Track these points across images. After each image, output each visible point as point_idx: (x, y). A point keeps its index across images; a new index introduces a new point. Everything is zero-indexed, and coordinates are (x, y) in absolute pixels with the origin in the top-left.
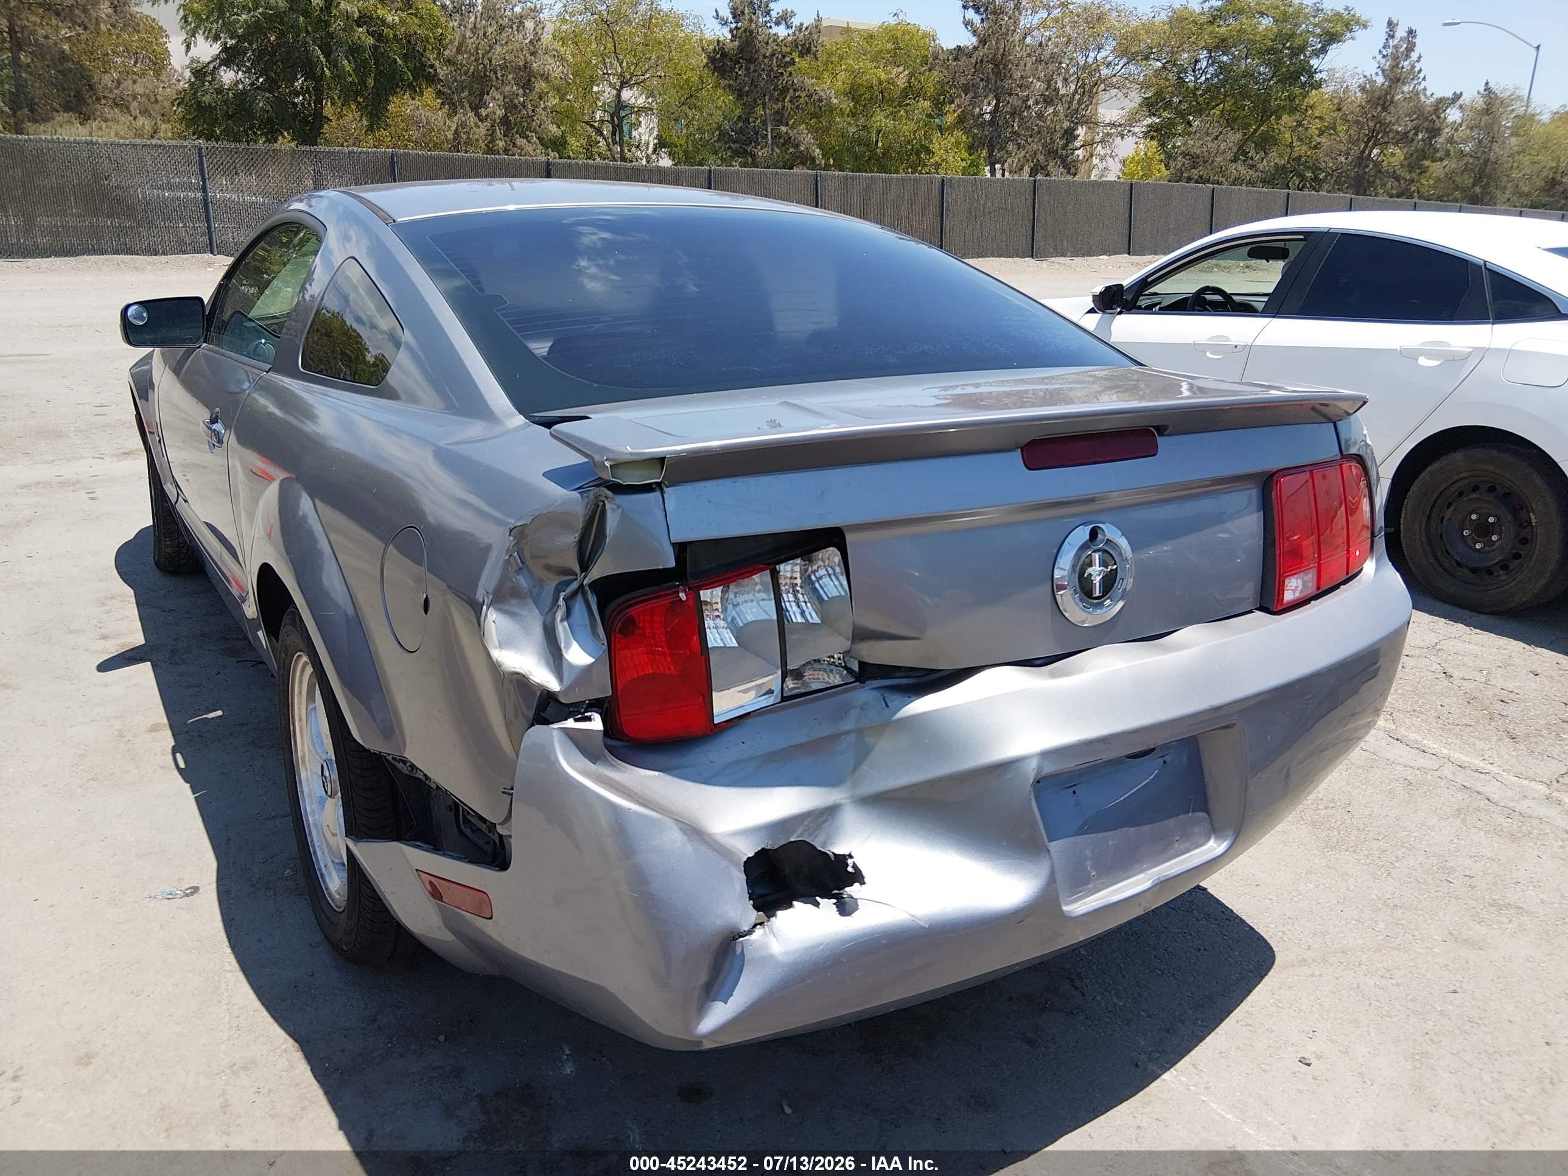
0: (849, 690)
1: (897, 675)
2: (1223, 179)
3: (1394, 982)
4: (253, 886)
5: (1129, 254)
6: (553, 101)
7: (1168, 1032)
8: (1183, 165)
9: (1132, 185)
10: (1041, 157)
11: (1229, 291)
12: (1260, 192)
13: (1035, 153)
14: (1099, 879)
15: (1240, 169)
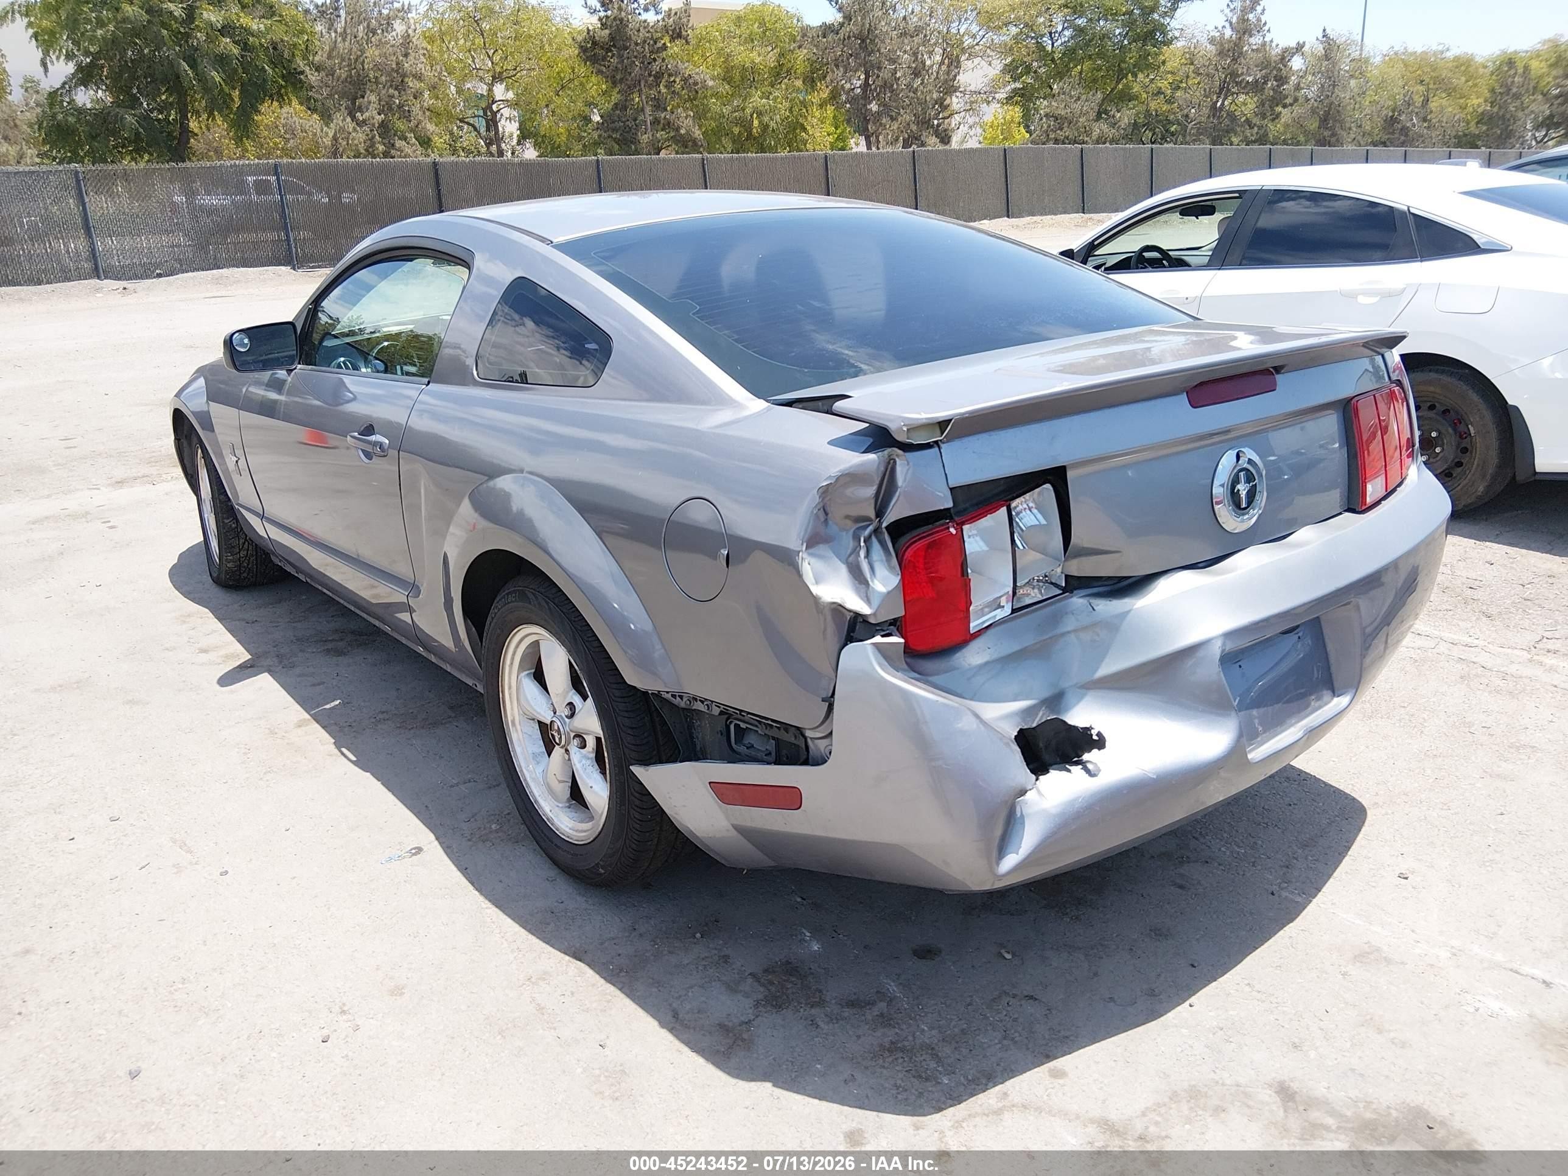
0: (1059, 601)
1: (1096, 584)
2: (1088, 139)
3: (1452, 812)
4: (469, 840)
5: (1008, 217)
6: (427, 98)
7: (1287, 867)
8: (1049, 126)
9: (1005, 150)
10: (914, 128)
11: (1165, 248)
12: (1125, 149)
13: (908, 124)
14: (1264, 733)
15: (1100, 128)
